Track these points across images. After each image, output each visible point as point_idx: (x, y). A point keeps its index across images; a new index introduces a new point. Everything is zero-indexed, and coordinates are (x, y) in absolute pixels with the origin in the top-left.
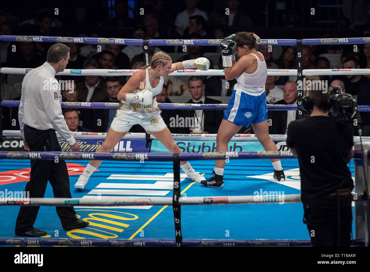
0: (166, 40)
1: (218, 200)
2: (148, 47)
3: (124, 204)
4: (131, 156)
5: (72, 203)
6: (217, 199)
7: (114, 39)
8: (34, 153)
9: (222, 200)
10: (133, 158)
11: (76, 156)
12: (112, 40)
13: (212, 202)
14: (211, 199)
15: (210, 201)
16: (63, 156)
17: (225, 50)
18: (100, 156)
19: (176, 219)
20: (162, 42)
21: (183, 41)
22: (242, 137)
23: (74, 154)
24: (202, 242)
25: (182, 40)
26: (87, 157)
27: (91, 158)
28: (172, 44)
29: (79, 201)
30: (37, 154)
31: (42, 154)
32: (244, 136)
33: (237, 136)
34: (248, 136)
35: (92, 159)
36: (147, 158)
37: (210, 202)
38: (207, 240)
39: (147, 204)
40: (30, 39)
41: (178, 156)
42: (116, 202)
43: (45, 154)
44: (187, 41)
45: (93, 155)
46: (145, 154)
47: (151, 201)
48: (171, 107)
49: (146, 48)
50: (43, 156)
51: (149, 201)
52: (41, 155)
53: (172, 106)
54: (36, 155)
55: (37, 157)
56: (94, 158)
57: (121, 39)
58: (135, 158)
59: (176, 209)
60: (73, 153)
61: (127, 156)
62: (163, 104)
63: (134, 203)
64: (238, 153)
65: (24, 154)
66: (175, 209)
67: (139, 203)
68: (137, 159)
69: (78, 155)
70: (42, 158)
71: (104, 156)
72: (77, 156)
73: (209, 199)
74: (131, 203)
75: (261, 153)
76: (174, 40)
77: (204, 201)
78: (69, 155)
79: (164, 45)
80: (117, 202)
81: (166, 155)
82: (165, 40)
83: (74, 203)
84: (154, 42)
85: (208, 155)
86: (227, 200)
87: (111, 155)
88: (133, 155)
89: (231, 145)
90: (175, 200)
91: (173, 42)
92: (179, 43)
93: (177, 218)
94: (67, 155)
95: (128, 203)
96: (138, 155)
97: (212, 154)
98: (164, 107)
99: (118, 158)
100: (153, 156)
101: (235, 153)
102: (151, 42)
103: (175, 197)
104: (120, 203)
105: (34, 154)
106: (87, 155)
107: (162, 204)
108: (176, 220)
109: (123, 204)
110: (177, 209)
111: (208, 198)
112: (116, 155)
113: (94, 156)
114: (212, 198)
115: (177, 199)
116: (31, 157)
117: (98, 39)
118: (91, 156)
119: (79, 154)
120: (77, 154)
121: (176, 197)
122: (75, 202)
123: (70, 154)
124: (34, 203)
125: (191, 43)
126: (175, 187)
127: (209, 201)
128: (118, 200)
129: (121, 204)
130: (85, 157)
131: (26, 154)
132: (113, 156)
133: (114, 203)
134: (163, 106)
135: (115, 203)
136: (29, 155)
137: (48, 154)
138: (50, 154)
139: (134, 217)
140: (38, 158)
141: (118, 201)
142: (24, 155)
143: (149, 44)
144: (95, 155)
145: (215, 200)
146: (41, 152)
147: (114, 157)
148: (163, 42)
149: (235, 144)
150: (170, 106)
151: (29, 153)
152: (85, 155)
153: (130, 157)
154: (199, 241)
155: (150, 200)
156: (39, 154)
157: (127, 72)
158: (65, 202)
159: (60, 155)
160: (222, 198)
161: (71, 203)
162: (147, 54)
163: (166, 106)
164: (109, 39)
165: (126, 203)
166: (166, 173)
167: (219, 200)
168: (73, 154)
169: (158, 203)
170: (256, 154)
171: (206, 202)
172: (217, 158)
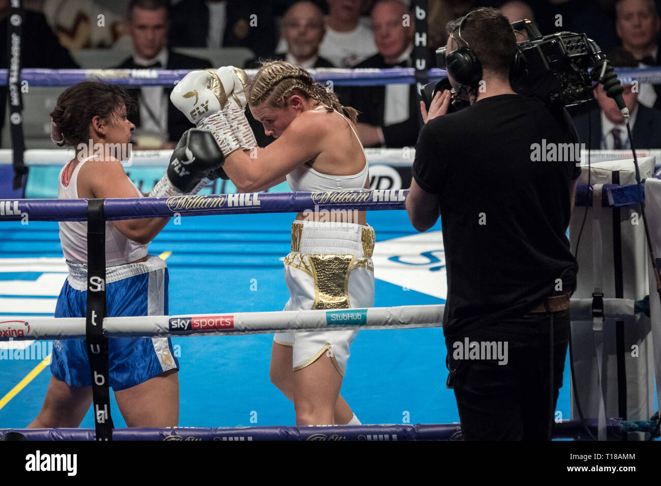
1: (207, 321)
9: (219, 323)
13: (191, 329)
14: (188, 321)
15: (186, 325)
19: (96, 373)
24: (165, 433)
37: (185, 329)
38: (178, 429)
59: (95, 349)
73: (183, 321)
75: (320, 194)
77: (171, 325)
81: (69, 205)
86: (232, 322)
90: (94, 323)
93: (99, 373)
100: (35, 207)
103: (94, 315)
107: (58, 334)
108: (97, 376)
110: (98, 346)
111: (182, 319)
114: (190, 318)
115: (99, 321)
121: (96, 316)
126: (91, 288)
127: (183, 324)
154: (157, 433)
160: (219, 317)
167: (211, 323)
169: (48, 334)
170: (307, 198)
171: (177, 329)
172: (205, 208)
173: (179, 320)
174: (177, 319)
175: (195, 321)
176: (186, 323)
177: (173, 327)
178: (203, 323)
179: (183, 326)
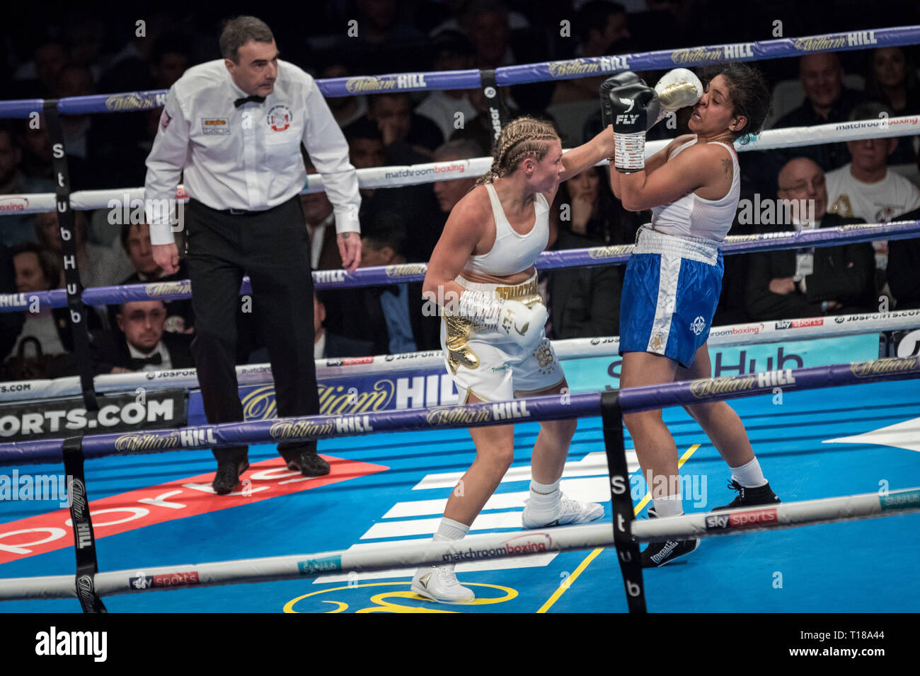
0: (548, 64)
1: (748, 517)
2: (497, 89)
3: (473, 555)
4: (480, 412)
5: (321, 568)
6: (745, 516)
7: (395, 75)
8: (193, 430)
9: (760, 517)
10: (486, 418)
11: (317, 427)
12: (388, 79)
13: (731, 526)
14: (727, 518)
15: (725, 522)
16: (280, 430)
17: (626, 116)
18: (387, 420)
19: (629, 583)
20: (535, 71)
21: (598, 62)
22: (797, 327)
23: (312, 423)
25: (594, 59)
26: (351, 426)
27: (362, 429)
28: (565, 75)
29: (340, 561)
30: (202, 432)
31: (217, 431)
32: (804, 326)
33: (784, 328)
34: (817, 325)
35: (365, 433)
36: (528, 413)
37: (725, 526)
39: (542, 550)
40: (147, 101)
41: (618, 399)
42: (448, 551)
43: (228, 432)
44: (608, 61)
45: (366, 419)
46: (518, 402)
47: (550, 539)
48: (582, 259)
49: (490, 92)
50: (221, 436)
51: (545, 540)
52: (215, 435)
53: (583, 256)
54: (202, 437)
55: (204, 441)
56: (371, 428)
57: (414, 75)
58: (491, 415)
59: (626, 556)
60: (307, 420)
61: (466, 412)
62: (556, 252)
63: (501, 549)
64: (793, 372)
65: (167, 436)
66: (622, 554)
67: (518, 549)
68: (496, 417)
69: (325, 424)
70: (218, 443)
71: (402, 419)
72: (319, 429)
73: (721, 519)
74: (492, 552)
75: (861, 365)
76: (572, 62)
77: (707, 524)
78: (299, 427)
79: (543, 78)
80: (453, 553)
81: (582, 399)
82: (543, 64)
83: (326, 566)
84: (514, 73)
85: (704, 386)
86: (775, 515)
87: (421, 414)
88: (484, 408)
89: (769, 355)
90: (622, 529)
91: (569, 67)
92: (587, 68)
93: (632, 582)
94: (290, 427)
95: (485, 553)
96: (499, 407)
97: (716, 384)
98: (561, 261)
99: (442, 422)
100: (545, 405)
101: (784, 373)
102: (504, 75)
103: (621, 520)
104: (461, 553)
105: (196, 433)
106: (351, 419)
107: (583, 543)
108: (630, 586)
109: (468, 555)
110: (629, 554)
111: (719, 516)
112: (434, 414)
113: (371, 423)
114: (728, 515)
115: (627, 525)
116: (187, 442)
117: (345, 82)
118: (362, 425)
119: (327, 422)
120: (322, 422)
121: (623, 521)
122: (328, 562)
123: (299, 423)
124: (208, 578)
125: (621, 64)
126: (614, 491)
127: (721, 522)
128: (455, 547)
129: (463, 555)
130: (346, 429)
131: (172, 435)
132: (425, 417)
133: (444, 556)
134: (558, 258)
135: (447, 555)
136: (179, 438)
137: (235, 428)
138: (240, 428)
139: (506, 594)
140: (208, 443)
141: (455, 550)
142: (165, 440)
143: (498, 80)
144: (374, 419)
145: (738, 518)
146: (215, 426)
147: (431, 418)
148: (540, 72)
149: (781, 350)
150: (578, 257)
151: (180, 431)
152: (345, 420)
153: (476, 416)
155: (547, 536)
156: (210, 432)
157: (440, 170)
158: (301, 565)
159: (272, 427)
160: (760, 512)
161: (317, 567)
162: (496, 111)
163: (565, 258)
164: (380, 77)
165: (478, 552)
166: (585, 454)
167: (752, 518)
168: (308, 423)
169: (572, 545)
170: (846, 370)
171: (715, 528)
172: (733, 391)
173: (716, 518)
174: (713, 516)
175: (734, 518)
176: (724, 519)
177: (711, 526)
178: (744, 519)
179: (721, 525)
